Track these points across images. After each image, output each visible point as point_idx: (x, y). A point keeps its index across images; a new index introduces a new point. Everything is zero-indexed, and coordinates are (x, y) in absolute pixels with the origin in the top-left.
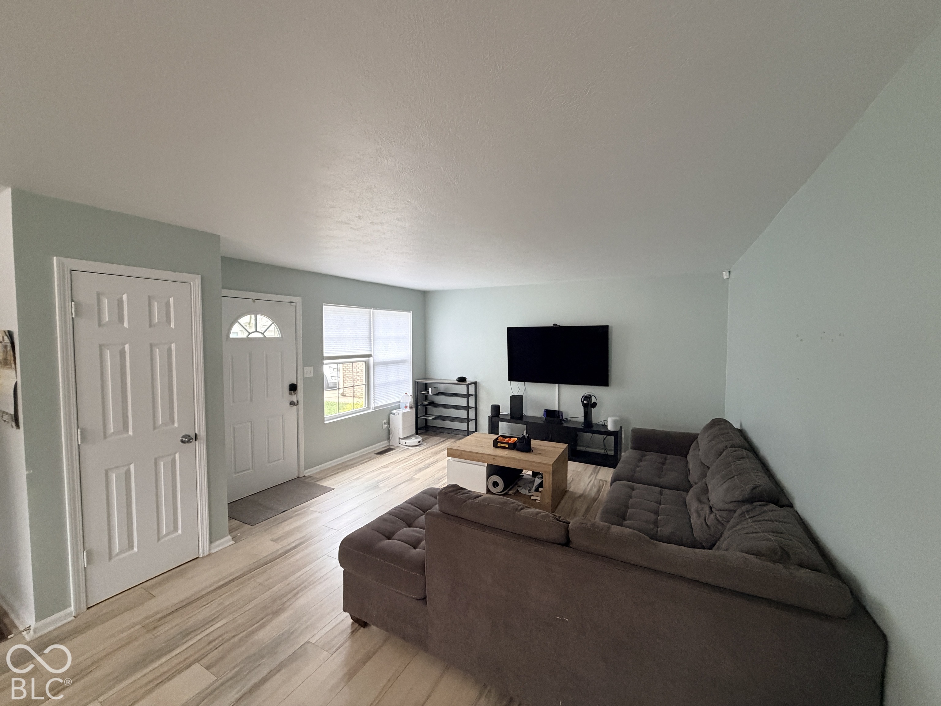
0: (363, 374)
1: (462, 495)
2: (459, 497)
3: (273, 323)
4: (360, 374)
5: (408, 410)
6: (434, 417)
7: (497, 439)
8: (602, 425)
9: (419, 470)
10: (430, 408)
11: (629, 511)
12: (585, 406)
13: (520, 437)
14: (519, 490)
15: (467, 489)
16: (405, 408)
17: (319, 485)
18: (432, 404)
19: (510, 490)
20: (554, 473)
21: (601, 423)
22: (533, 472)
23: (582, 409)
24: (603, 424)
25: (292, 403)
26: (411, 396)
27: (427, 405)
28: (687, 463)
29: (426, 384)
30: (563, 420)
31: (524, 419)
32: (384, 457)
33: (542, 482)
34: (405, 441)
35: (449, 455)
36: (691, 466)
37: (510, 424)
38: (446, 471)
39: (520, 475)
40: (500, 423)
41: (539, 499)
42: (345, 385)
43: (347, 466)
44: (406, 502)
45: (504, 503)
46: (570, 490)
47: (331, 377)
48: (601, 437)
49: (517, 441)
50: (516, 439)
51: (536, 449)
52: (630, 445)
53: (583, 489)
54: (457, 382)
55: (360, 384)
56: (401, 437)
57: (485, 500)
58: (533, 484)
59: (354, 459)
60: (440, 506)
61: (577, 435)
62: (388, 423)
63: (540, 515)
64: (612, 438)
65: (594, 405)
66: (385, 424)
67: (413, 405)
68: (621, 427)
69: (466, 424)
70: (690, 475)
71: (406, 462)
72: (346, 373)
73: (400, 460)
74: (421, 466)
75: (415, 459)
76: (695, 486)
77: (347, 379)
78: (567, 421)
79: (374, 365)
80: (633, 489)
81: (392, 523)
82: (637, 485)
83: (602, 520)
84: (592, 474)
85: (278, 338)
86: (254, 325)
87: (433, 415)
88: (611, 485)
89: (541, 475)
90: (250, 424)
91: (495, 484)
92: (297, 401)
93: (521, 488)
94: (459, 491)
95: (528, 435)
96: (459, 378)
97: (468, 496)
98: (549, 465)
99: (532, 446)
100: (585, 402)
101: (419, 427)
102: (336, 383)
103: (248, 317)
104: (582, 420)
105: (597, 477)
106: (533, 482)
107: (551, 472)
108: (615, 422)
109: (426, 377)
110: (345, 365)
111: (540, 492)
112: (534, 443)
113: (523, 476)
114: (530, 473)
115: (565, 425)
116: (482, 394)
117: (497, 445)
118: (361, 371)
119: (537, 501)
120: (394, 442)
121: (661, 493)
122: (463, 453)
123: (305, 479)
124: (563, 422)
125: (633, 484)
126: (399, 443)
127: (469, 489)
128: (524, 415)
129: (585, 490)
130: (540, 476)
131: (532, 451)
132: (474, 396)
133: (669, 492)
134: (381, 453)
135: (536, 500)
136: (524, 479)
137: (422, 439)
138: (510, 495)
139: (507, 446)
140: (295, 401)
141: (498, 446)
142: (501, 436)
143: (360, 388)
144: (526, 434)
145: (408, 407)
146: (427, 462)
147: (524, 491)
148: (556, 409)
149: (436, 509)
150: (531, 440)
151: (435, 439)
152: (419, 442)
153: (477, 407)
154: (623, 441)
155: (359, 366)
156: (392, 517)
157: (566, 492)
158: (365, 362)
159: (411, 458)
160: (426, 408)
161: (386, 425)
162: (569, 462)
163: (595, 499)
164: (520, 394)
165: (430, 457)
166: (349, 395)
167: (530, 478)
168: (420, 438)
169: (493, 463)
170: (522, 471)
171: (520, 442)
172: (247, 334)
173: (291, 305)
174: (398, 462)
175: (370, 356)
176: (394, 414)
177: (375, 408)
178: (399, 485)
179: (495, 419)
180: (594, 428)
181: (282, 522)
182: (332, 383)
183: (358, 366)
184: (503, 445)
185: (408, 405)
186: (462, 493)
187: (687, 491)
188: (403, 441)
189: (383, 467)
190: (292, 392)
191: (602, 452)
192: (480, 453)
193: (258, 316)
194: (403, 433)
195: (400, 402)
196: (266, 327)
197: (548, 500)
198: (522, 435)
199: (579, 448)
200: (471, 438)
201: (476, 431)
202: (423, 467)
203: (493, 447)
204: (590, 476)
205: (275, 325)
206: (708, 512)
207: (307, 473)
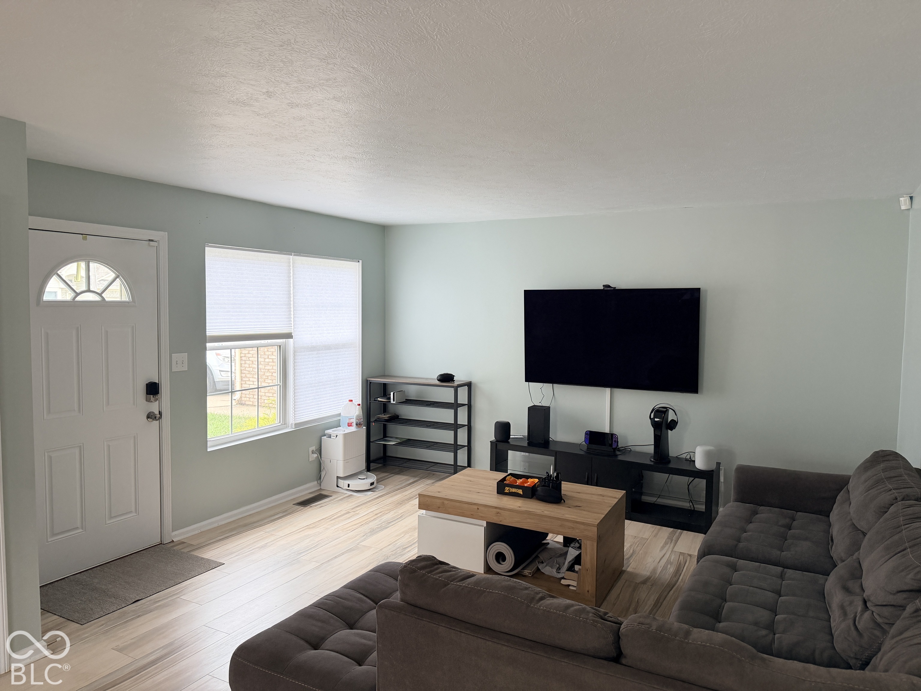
0: (275, 368)
1: (441, 575)
2: (437, 577)
3: (117, 277)
4: (271, 368)
5: (353, 429)
6: (399, 441)
7: (504, 479)
8: (686, 460)
9: (370, 532)
10: (393, 428)
11: (728, 605)
12: (656, 426)
13: (544, 477)
14: (540, 567)
15: (449, 565)
16: (349, 426)
17: (197, 557)
18: (396, 419)
19: (523, 569)
20: (600, 538)
21: (684, 456)
22: (565, 538)
23: (650, 431)
24: (688, 457)
25: (150, 416)
26: (359, 405)
27: (387, 421)
28: (830, 525)
29: (385, 385)
30: (617, 449)
31: (552, 447)
32: (311, 509)
33: (580, 555)
34: (347, 482)
35: (421, 506)
36: (835, 531)
37: (527, 454)
38: (416, 534)
39: (543, 542)
40: (510, 452)
41: (574, 583)
42: (244, 385)
43: (245, 525)
44: (345, 587)
45: (511, 589)
46: (628, 570)
47: (220, 371)
48: (685, 480)
49: (539, 483)
50: (536, 480)
51: (571, 498)
52: (732, 494)
53: (652, 568)
54: (438, 383)
55: (271, 384)
56: (341, 475)
57: (478, 583)
58: (565, 559)
59: (258, 513)
60: (403, 592)
61: (641, 477)
62: (319, 450)
63: (572, 609)
64: (703, 483)
65: (673, 425)
66: (313, 452)
67: (362, 420)
68: (718, 464)
69: (452, 454)
70: (833, 547)
71: (349, 518)
72: (247, 365)
73: (339, 515)
74: (373, 525)
75: (364, 512)
76: (840, 565)
77: (248, 376)
78: (625, 451)
79: (295, 352)
80: (734, 568)
81: (323, 621)
82: (741, 563)
83: (681, 619)
84: (666, 543)
85: (128, 302)
86: (84, 280)
87: (397, 438)
88: (698, 562)
89: (579, 543)
90: (77, 451)
91: (500, 557)
92: (160, 413)
93: (545, 564)
94: (436, 566)
95: (558, 474)
96: (441, 375)
97: (451, 576)
98: (593, 525)
99: (563, 492)
100: (656, 419)
101: (372, 458)
102: (228, 381)
103: (75, 264)
104: (651, 449)
105: (676, 549)
106: (566, 553)
107: (596, 537)
108: (708, 455)
109: (386, 374)
110: (245, 351)
111: (577, 572)
112: (567, 487)
113: (548, 543)
114: (560, 539)
115: (621, 458)
116: (479, 404)
117: (504, 489)
118: (273, 362)
119: (571, 588)
120: (328, 484)
121: (782, 577)
122: (446, 502)
123: (173, 547)
124: (618, 453)
125: (735, 560)
126: (337, 486)
127: (452, 564)
128: (550, 439)
129: (654, 570)
130: (577, 545)
131: (563, 501)
132: (466, 408)
133: (798, 574)
134: (306, 503)
135: (569, 585)
136: (551, 548)
137: (377, 480)
138: (525, 576)
139: (520, 492)
140: (157, 412)
141: (506, 491)
142: (511, 474)
143: (271, 391)
144: (553, 473)
145: (354, 424)
146: (385, 518)
147: (548, 570)
148: (607, 430)
149: (396, 597)
150: (562, 482)
151: (399, 479)
152: (372, 484)
153: (472, 424)
154: (722, 488)
155: (270, 353)
156: (322, 612)
157: (622, 572)
158: (280, 346)
159: (357, 512)
160: (385, 427)
161: (315, 455)
162: (627, 522)
163: (671, 586)
164: (545, 404)
165: (390, 510)
166: (251, 403)
167: (560, 549)
168: (372, 477)
169: (496, 520)
170: (546, 535)
171: (543, 486)
172: (73, 294)
173: (149, 245)
174: (334, 519)
175: (289, 336)
176: (330, 436)
177: (296, 425)
178: (336, 557)
179: (501, 446)
180: (671, 465)
181: (133, 619)
182: (222, 381)
183: (267, 353)
184: (514, 490)
185: (354, 421)
186: (440, 570)
187: (827, 574)
188: (343, 484)
189: (308, 527)
190: (152, 396)
191: (686, 505)
192: (475, 504)
193: (92, 265)
194: (345, 468)
195: (339, 415)
196: (106, 284)
197: (590, 585)
198: (547, 473)
199: (646, 499)
200: (461, 477)
201: (469, 465)
202: (378, 528)
203: (497, 493)
204: (663, 548)
205: (121, 280)
206: (860, 609)
207: (178, 536)
